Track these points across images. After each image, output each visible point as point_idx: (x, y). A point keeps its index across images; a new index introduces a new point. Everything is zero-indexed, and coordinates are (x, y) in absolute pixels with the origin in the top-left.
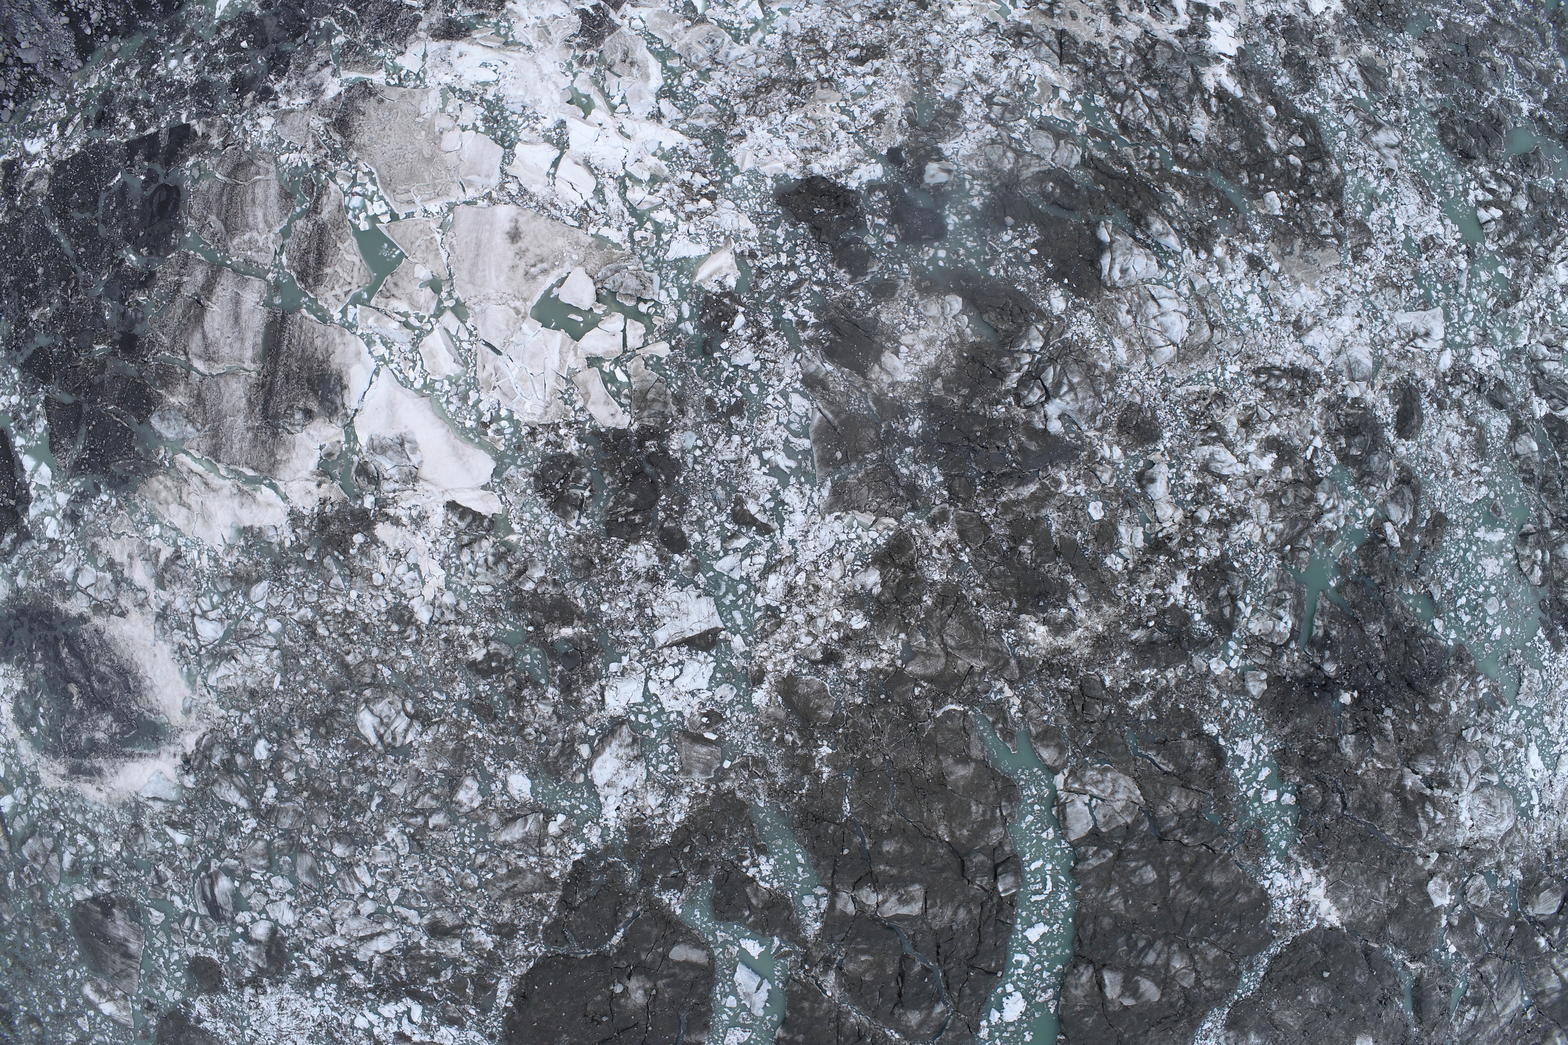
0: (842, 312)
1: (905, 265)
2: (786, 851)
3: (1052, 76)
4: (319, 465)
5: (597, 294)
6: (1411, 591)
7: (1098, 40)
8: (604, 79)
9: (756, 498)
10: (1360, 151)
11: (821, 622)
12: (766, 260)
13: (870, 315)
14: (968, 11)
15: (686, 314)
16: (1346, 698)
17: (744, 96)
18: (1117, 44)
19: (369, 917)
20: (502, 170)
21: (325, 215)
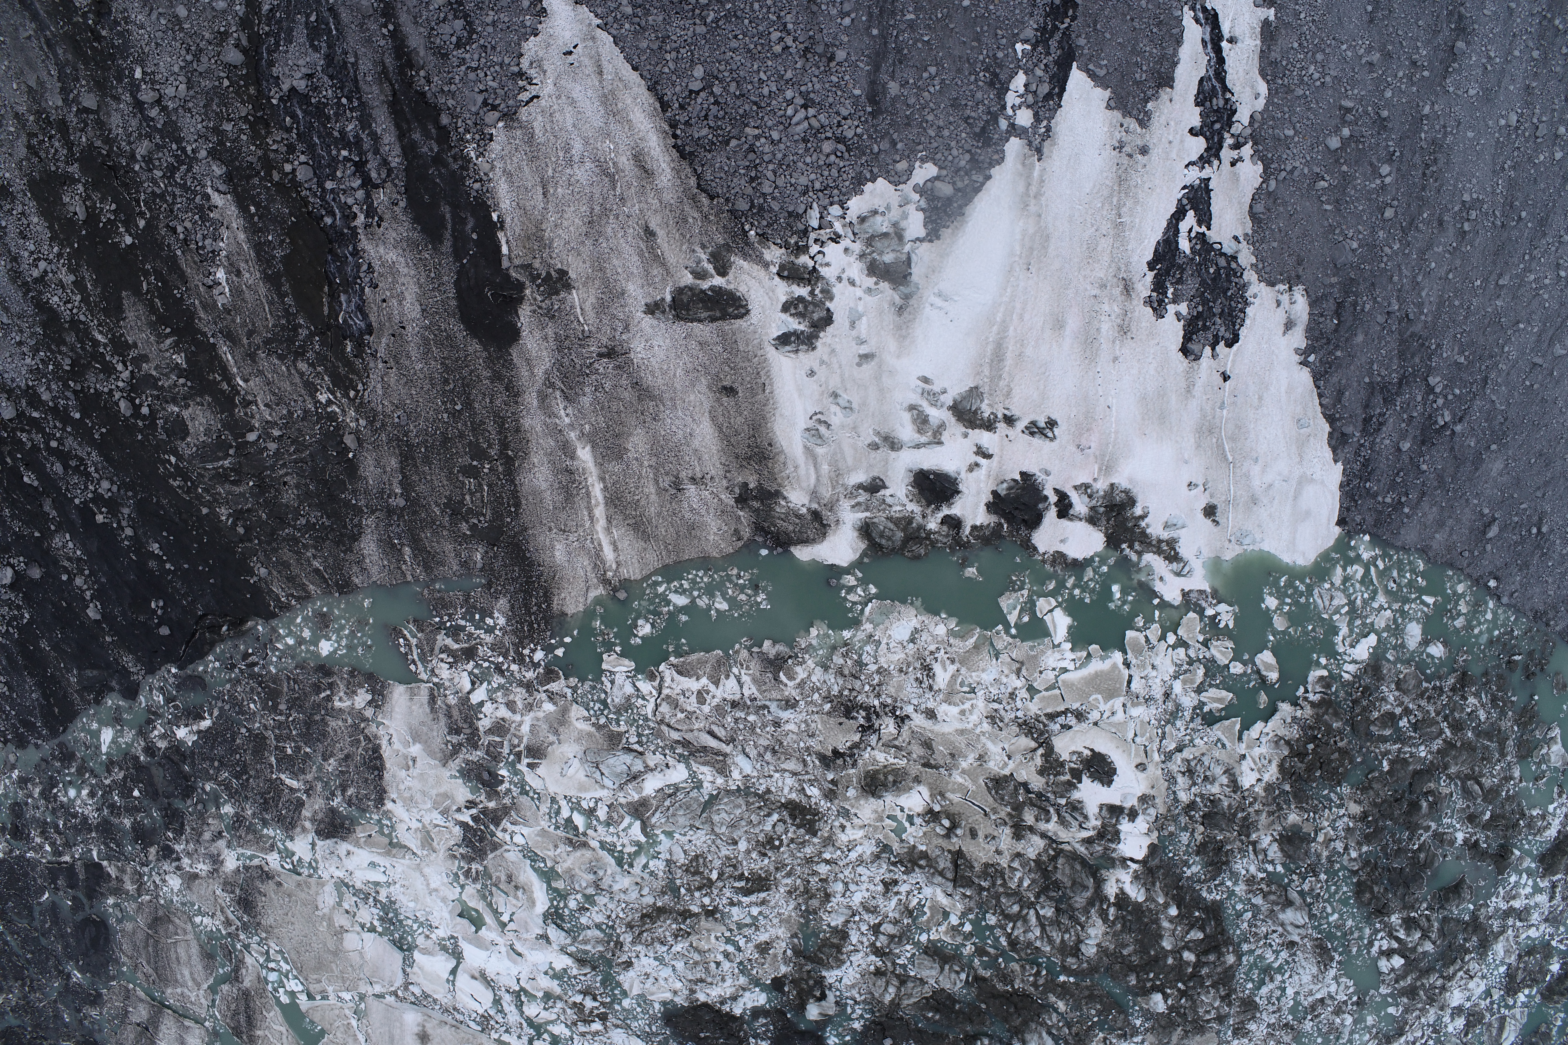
3: (944, 900)
7: (998, 859)
8: (491, 894)
14: (860, 833)
17: (630, 926)
18: (1016, 864)
20: (404, 971)
21: (248, 982)
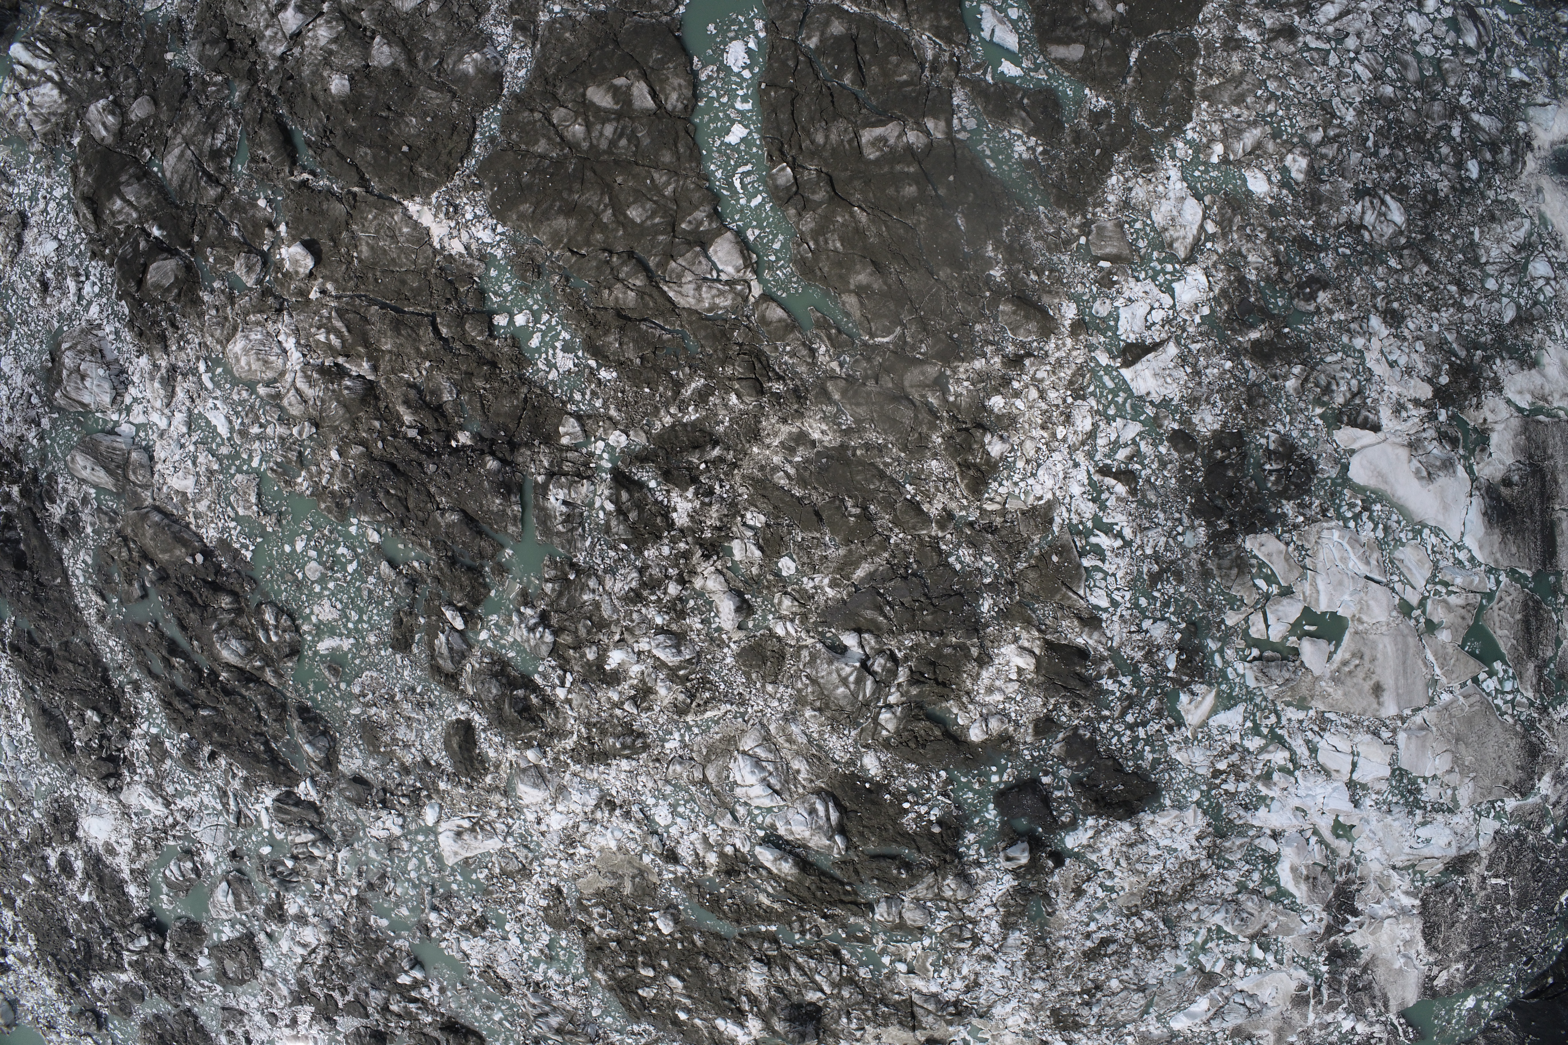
0: (1079, 696)
1: (1028, 757)
2: (1005, 167)
3: (918, 983)
4: (1488, 438)
5: (1298, 654)
6: (416, 564)
7: (878, 1032)
8: (1327, 857)
9: (1119, 499)
10: (574, 1001)
11: (1034, 394)
12: (1157, 727)
13: (1052, 701)
14: (1010, 1022)
15: (1217, 657)
16: (464, 438)
17: (1204, 877)
18: (858, 1034)
19: (1348, 34)
20: (1397, 747)
21: (1531, 666)
